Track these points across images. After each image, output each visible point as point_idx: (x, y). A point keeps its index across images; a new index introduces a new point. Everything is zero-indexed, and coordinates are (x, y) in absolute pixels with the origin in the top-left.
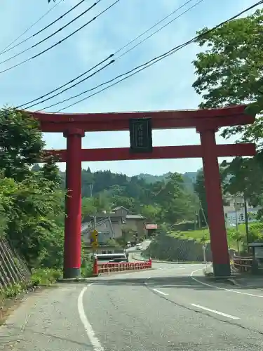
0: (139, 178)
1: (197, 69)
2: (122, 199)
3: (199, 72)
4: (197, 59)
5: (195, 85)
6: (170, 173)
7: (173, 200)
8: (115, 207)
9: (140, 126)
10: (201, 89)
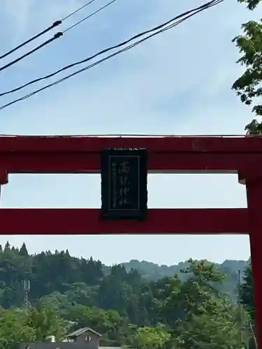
0: (128, 270)
1: (243, 54)
2: (90, 312)
3: (249, 58)
4: (243, 34)
5: (239, 84)
6: (190, 261)
7: (196, 318)
8: (75, 328)
9: (123, 164)
10: (251, 95)
